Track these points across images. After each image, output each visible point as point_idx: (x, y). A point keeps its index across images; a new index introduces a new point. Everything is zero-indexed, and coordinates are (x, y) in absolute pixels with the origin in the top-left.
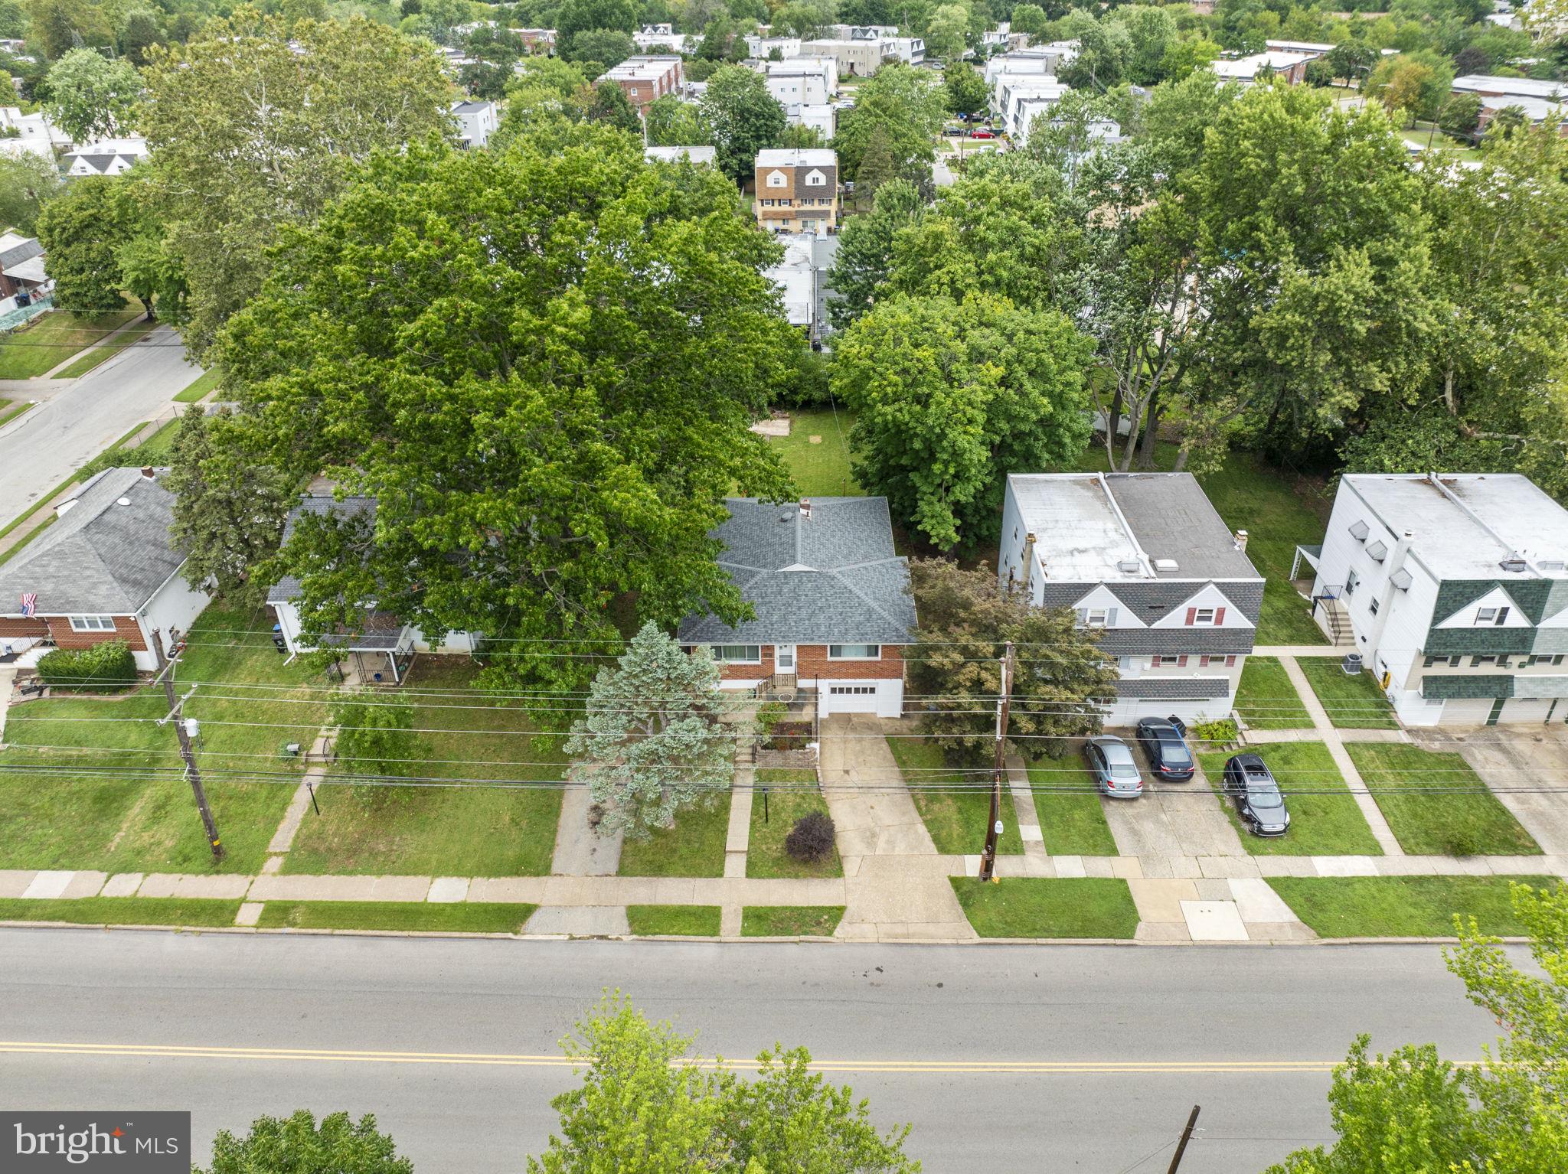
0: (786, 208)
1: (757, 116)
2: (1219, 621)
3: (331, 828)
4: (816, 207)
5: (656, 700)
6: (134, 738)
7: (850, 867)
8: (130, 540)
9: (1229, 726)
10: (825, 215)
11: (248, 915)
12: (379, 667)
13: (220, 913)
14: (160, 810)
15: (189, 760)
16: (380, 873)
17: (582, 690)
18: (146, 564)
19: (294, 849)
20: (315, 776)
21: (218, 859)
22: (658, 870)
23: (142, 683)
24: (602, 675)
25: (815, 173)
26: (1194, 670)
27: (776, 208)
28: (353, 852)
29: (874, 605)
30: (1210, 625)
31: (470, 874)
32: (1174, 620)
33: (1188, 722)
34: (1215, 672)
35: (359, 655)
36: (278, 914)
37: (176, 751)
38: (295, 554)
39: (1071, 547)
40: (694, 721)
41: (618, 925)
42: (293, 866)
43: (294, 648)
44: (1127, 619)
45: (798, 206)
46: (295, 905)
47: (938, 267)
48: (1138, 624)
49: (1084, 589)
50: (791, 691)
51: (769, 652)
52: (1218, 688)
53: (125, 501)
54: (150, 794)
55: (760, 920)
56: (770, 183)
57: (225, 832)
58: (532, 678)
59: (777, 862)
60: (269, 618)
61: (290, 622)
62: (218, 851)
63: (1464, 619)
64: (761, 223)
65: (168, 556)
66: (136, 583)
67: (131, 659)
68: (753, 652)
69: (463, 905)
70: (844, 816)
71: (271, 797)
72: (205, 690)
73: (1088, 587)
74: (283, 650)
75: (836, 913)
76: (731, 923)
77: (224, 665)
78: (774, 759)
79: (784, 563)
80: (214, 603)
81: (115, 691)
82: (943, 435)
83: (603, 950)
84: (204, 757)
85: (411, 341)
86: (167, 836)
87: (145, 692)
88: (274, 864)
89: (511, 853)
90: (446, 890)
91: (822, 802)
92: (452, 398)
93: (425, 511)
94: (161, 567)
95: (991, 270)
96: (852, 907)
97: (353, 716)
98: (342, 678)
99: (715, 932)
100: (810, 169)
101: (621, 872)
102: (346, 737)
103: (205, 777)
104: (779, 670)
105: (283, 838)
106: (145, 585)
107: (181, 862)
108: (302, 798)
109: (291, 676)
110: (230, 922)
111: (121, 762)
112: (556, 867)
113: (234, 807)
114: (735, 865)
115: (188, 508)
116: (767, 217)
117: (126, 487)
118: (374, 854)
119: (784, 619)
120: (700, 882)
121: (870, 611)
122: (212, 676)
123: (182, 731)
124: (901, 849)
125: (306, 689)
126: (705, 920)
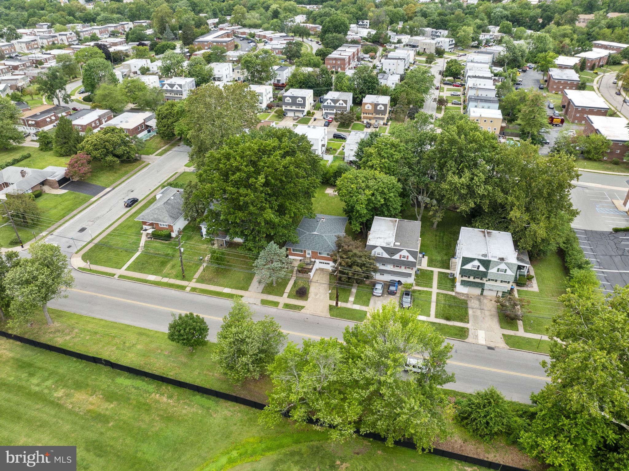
0: (370, 116)
1: (369, 83)
2: (407, 259)
3: (206, 275)
4: (380, 116)
5: (272, 257)
6: (170, 251)
7: (309, 299)
8: (173, 207)
9: (412, 285)
10: (383, 119)
11: (188, 289)
12: (222, 243)
13: (183, 288)
14: (173, 267)
15: (181, 256)
16: (214, 285)
17: (259, 253)
18: (176, 213)
19: (199, 278)
20: (205, 265)
21: (184, 278)
22: (270, 293)
23: (172, 240)
24: (262, 251)
25: (381, 106)
26: (403, 270)
27: (368, 115)
28: (210, 280)
29: (330, 244)
30: (405, 259)
31: (232, 288)
32: (397, 257)
33: (403, 283)
34: (408, 271)
35: (218, 240)
36: (194, 290)
37: (178, 254)
38: (207, 218)
39: (378, 236)
40: (279, 263)
41: (259, 302)
42: (198, 281)
43: (204, 236)
44: (386, 255)
45: (374, 115)
46: (197, 288)
47: (371, 161)
48: (389, 257)
49: (375, 247)
50: (309, 261)
51: (305, 252)
52: (409, 275)
53: (172, 198)
54: (172, 263)
55: (287, 306)
56: (366, 108)
57: (185, 273)
58: (250, 250)
59: (294, 296)
60: (200, 229)
61: (204, 231)
62: (184, 276)
63: (468, 267)
64: (362, 120)
65: (180, 212)
66: (173, 217)
67: (170, 234)
68: (302, 251)
69: (229, 294)
70: (313, 290)
71: (195, 267)
72: (185, 243)
73: (377, 246)
74: (202, 236)
75: (303, 307)
76: (281, 306)
77: (189, 238)
78: (301, 275)
79: (313, 231)
80: (189, 223)
81: (166, 240)
82: (354, 206)
83: (254, 306)
84: (184, 256)
85: (232, 181)
86: (174, 272)
87: (172, 241)
88: (194, 280)
89: (241, 285)
90: (227, 290)
91: (309, 286)
92: (238, 193)
93: (231, 214)
94: (179, 214)
95: (383, 163)
96: (306, 307)
97: (214, 252)
98: (214, 244)
99: (277, 307)
100: (379, 104)
101: (262, 293)
102: (212, 256)
103: (183, 261)
104: (307, 256)
105: (197, 275)
106: (175, 218)
107: (176, 277)
108: (202, 268)
109: (203, 242)
110: (184, 290)
111: (167, 255)
112: (249, 290)
113: (188, 268)
114: (285, 295)
115: (186, 203)
116: (364, 118)
117: (173, 194)
118: (214, 281)
119: (309, 244)
120: (277, 297)
121: (329, 245)
122: (187, 240)
123: (180, 250)
124: (322, 298)
125: (206, 246)
126: (276, 304)
